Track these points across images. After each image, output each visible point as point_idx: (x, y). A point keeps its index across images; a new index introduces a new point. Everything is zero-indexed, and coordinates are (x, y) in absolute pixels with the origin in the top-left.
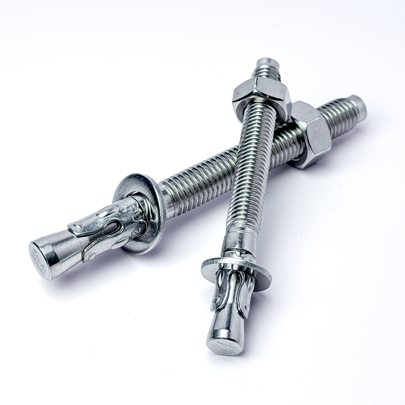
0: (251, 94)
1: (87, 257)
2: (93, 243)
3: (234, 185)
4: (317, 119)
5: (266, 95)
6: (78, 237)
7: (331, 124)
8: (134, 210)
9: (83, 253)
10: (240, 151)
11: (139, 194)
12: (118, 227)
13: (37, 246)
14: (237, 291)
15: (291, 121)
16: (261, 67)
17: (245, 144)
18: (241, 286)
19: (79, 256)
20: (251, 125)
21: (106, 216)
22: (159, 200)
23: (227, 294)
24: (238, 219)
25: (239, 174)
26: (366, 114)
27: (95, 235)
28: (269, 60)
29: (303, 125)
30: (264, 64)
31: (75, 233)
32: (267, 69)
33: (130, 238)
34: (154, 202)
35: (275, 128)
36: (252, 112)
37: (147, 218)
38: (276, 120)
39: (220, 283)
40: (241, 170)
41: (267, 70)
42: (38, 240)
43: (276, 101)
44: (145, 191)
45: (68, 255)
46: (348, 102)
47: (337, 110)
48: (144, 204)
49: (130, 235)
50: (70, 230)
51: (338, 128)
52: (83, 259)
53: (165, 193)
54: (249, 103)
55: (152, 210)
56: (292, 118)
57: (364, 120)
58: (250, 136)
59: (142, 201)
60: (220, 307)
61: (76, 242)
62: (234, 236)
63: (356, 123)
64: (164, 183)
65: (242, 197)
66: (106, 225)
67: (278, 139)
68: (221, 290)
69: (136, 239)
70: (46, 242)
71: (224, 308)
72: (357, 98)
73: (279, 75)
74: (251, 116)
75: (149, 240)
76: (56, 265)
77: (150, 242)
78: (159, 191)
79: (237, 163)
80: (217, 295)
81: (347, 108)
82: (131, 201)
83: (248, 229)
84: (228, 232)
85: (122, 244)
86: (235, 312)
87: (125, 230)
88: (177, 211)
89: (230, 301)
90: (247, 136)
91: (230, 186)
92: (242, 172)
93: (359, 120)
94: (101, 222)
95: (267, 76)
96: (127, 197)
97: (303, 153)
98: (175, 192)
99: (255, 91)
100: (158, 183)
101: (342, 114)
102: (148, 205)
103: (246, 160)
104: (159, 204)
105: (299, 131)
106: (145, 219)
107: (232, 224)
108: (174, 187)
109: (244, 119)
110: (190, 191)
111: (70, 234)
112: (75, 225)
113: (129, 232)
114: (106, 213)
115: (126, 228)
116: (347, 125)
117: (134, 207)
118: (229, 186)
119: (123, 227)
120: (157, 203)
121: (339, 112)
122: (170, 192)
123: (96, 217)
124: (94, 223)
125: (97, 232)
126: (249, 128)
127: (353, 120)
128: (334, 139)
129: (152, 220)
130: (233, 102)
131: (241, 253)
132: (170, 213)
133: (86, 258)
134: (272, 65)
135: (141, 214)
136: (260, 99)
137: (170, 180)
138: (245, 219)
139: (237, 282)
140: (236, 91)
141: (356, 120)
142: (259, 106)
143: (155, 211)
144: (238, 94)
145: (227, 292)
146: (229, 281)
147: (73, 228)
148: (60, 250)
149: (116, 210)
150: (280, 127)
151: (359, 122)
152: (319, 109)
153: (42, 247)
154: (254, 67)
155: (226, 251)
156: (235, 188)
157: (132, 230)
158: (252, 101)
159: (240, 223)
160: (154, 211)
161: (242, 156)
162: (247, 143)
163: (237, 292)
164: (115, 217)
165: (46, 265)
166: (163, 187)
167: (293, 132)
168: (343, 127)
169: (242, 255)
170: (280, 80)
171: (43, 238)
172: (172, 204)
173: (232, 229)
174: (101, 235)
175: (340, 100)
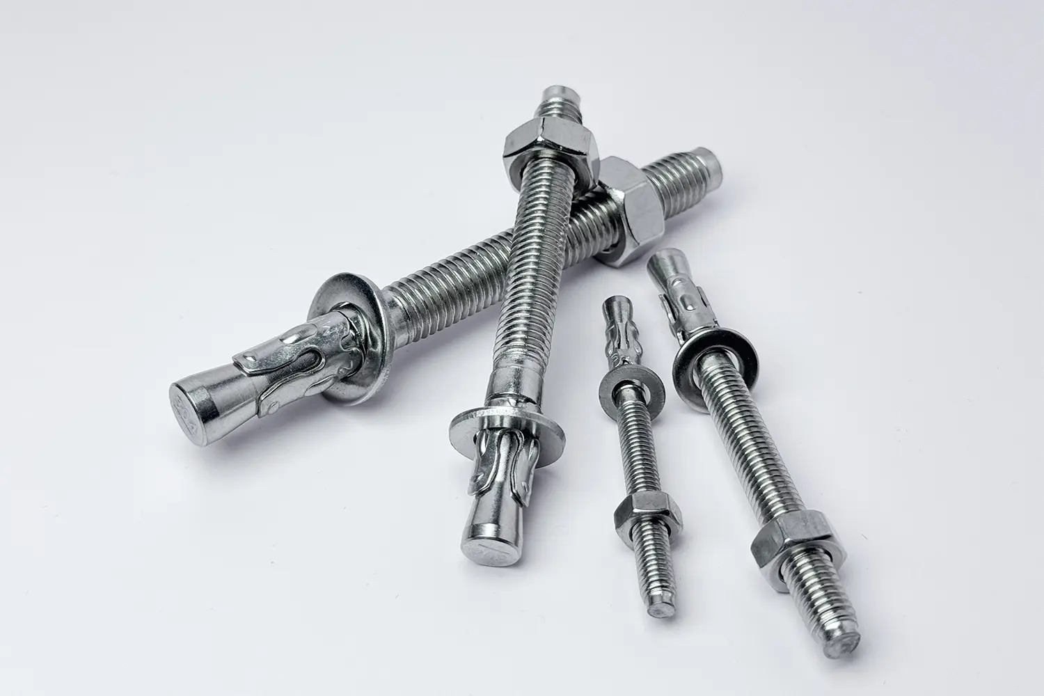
0: (535, 143)
1: (266, 410)
2: (275, 386)
3: (506, 292)
4: (641, 185)
5: (559, 146)
6: (251, 375)
7: (665, 195)
8: (342, 332)
9: (259, 402)
10: (515, 238)
11: (351, 306)
12: (316, 359)
13: (183, 391)
14: (510, 464)
15: (598, 188)
16: (551, 101)
17: (525, 225)
18: (517, 454)
19: (252, 407)
20: (535, 194)
21: (296, 341)
22: (382, 315)
23: (494, 467)
24: (513, 347)
25: (514, 273)
26: (722, 179)
27: (278, 373)
28: (564, 89)
29: (618, 195)
30: (556, 96)
31: (245, 369)
32: (560, 103)
33: (336, 378)
34: (374, 320)
35: (573, 200)
36: (535, 174)
37: (364, 346)
38: (575, 188)
39: (484, 449)
40: (518, 267)
41: (560, 106)
42: (185, 381)
43: (575, 156)
44: (359, 302)
45: (233, 405)
46: (692, 158)
47: (674, 171)
48: (358, 322)
49: (336, 373)
50: (237, 365)
51: (676, 201)
52: (258, 412)
53: (393, 304)
54: (531, 159)
55: (371, 332)
56: (600, 183)
57: (718, 187)
58: (533, 212)
59: (356, 318)
60: (484, 488)
61: (246, 385)
62: (507, 374)
63: (706, 192)
64: (392, 289)
65: (518, 312)
66: (296, 356)
67: (578, 218)
68: (485, 461)
69: (346, 380)
70: (197, 383)
71: (489, 489)
72: (707, 153)
73: (580, 114)
74: (534, 180)
75: (367, 381)
76: (214, 421)
77: (368, 385)
78: (383, 302)
79: (511, 257)
80: (478, 470)
81: (690, 167)
82: (337, 318)
83: (530, 364)
84: (496, 367)
85: (322, 388)
86: (508, 496)
87: (326, 365)
88: (413, 334)
89: (499, 478)
90: (527, 212)
91: (500, 295)
92: (518, 270)
93: (709, 188)
94: (289, 350)
95: (560, 115)
96: (331, 311)
97: (618, 243)
98: (409, 304)
99: (540, 139)
100: (381, 288)
101: (682, 178)
102: (365, 324)
103: (526, 251)
104: (384, 322)
105: (613, 206)
106: (361, 347)
107: (504, 355)
108: (408, 295)
109: (523, 184)
110: (434, 303)
111: (237, 372)
112: (245, 357)
113: (334, 370)
114: (294, 338)
115: (329, 361)
116: (691, 196)
117: (342, 327)
118: (497, 295)
119: (323, 360)
120: (379, 322)
121: (677, 175)
122: (400, 302)
123: (279, 344)
124: (277, 353)
125: (281, 367)
126: (530, 199)
127: (701, 188)
128: (669, 220)
129: (371, 349)
130: (505, 157)
131: (518, 402)
132: (401, 338)
133: (263, 410)
134: (568, 98)
135: (354, 339)
136: (549, 153)
137: (401, 285)
138: (524, 347)
139: (510, 448)
140: (510, 139)
141: (706, 186)
142: (547, 164)
143: (377, 333)
144: (512, 144)
145: (495, 463)
146: (499, 448)
147: (242, 362)
148: (219, 397)
149: (313, 333)
150: (581, 198)
151: (710, 191)
152: (644, 170)
153: (192, 392)
154: (539, 102)
155: (494, 397)
156: (507, 296)
157: (339, 365)
158: (536, 157)
159: (517, 353)
160: (375, 334)
161: (520, 246)
162: (527, 224)
163: (512, 463)
164: (311, 344)
165: (198, 423)
166: (390, 296)
167: (602, 207)
168: (684, 200)
169: (520, 405)
170: (581, 123)
171: (192, 378)
172: (405, 323)
173: (503, 363)
174: (287, 373)
175: (679, 155)
